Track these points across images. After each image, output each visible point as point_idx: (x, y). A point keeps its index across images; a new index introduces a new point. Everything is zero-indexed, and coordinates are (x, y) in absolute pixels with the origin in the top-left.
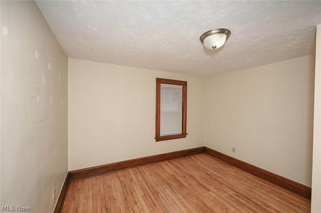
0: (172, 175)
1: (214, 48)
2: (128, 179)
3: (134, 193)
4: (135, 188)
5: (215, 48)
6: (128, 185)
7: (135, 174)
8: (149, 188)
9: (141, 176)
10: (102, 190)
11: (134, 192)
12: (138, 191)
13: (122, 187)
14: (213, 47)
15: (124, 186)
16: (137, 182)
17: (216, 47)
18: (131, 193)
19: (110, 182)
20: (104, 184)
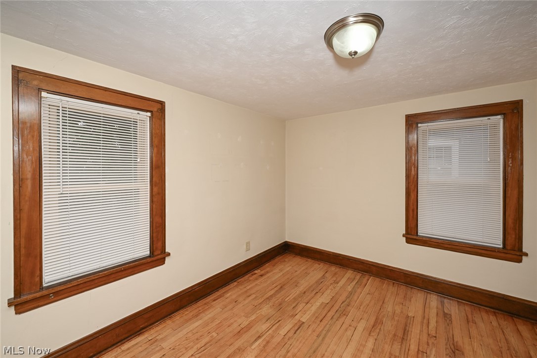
0: (408, 317)
1: (352, 55)
2: (334, 279)
3: (319, 294)
4: (328, 291)
5: (354, 55)
6: (326, 284)
7: (350, 280)
8: (343, 302)
9: (352, 287)
10: (298, 273)
11: (321, 294)
12: (326, 295)
13: (317, 282)
14: (350, 54)
15: (319, 282)
16: (339, 288)
17: (356, 53)
18: (317, 293)
19: (313, 271)
20: (306, 269)
